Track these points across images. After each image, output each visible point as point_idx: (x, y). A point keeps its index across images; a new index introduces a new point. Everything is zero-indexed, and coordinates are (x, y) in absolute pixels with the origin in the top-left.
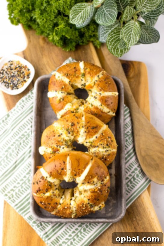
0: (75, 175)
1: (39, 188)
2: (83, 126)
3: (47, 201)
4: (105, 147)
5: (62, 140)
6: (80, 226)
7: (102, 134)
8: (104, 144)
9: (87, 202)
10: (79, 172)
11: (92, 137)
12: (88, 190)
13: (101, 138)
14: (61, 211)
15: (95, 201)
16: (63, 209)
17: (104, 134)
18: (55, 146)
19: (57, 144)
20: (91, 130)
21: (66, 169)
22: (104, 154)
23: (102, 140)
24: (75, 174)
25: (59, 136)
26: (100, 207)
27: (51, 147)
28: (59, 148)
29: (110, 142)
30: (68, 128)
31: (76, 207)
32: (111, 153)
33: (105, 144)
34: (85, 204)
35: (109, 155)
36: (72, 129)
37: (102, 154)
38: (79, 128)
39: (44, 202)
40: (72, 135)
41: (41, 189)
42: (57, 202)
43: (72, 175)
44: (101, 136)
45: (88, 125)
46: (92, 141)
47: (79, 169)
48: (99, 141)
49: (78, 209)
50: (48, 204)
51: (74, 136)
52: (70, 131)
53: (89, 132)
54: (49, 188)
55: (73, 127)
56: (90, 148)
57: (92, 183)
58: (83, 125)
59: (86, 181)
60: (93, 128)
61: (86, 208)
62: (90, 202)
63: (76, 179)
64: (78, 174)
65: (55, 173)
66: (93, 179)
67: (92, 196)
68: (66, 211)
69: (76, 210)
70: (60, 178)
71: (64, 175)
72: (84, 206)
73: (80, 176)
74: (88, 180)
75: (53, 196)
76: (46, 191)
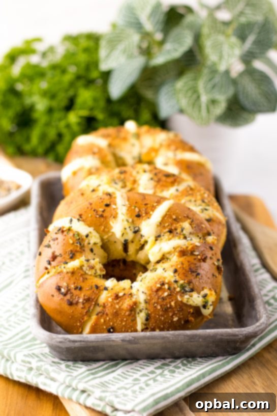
0: (138, 216)
1: (53, 253)
3: (72, 282)
4: (198, 204)
7: (189, 186)
8: (195, 201)
9: (173, 280)
10: (146, 209)
11: (168, 190)
12: (169, 253)
13: (188, 192)
14: (109, 304)
15: (190, 276)
16: (113, 299)
17: (193, 187)
20: (164, 178)
21: (115, 204)
23: (190, 194)
24: (136, 214)
26: (205, 296)
29: (210, 199)
31: (146, 291)
33: (199, 200)
34: (167, 282)
35: (210, 220)
36: (122, 177)
38: (138, 173)
39: (65, 284)
40: (123, 187)
41: (57, 253)
42: (99, 285)
43: (131, 217)
44: (186, 189)
47: (146, 204)
48: (184, 195)
49: (150, 295)
50: (76, 288)
53: (160, 180)
54: (77, 251)
55: (124, 174)
57: (179, 230)
58: (144, 170)
59: (164, 227)
60: (168, 175)
61: (171, 292)
62: (180, 276)
63: (140, 226)
64: (144, 212)
65: (91, 216)
66: (181, 224)
67: (183, 262)
68: (122, 305)
69: (147, 301)
70: (103, 227)
71: (112, 217)
72: (165, 289)
73: (149, 218)
74: (168, 225)
75: (88, 268)
76: (71, 255)
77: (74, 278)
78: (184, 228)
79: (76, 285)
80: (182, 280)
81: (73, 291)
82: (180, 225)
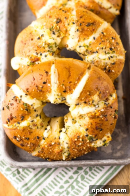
0: (65, 92)
1: (11, 115)
2: (74, 22)
3: (23, 135)
4: (107, 52)
5: (44, 45)
6: (76, 172)
7: (103, 33)
8: (105, 48)
9: (85, 134)
10: (70, 87)
11: (88, 39)
12: (85, 115)
13: (101, 39)
14: (46, 149)
15: (96, 132)
16: (48, 146)
17: (105, 34)
18: (35, 54)
19: (36, 50)
20: (86, 28)
21: (50, 83)
22: (107, 63)
23: (102, 41)
24: (64, 90)
25: (39, 38)
26: (105, 141)
27: (29, 56)
28: (39, 56)
29: (115, 45)
30: (51, 27)
31: (68, 142)
32: (116, 62)
33: (108, 47)
34: (81, 136)
35: (114, 64)
36: (58, 27)
37: (104, 63)
38: (68, 24)
39: (19, 136)
40: (58, 36)
41: (14, 116)
42: (40, 136)
43: (60, 92)
44: (101, 36)
45: (82, 20)
46: (88, 45)
47: (70, 82)
48: (99, 43)
49: (71, 144)
50: (26, 139)
51: (61, 38)
52: (54, 30)
53: (83, 30)
54: (25, 115)
55: (59, 24)
56: (86, 55)
57: (91, 102)
58: (73, 20)
59: (81, 100)
60: (89, 25)
61: (83, 142)
62: (90, 133)
63: (66, 97)
64: (68, 89)
65: (34, 90)
66: (92, 97)
67: (92, 123)
68: (54, 150)
69: (69, 147)
70: (42, 98)
71: (48, 92)
72: (80, 141)
73: (71, 93)
74: (84, 99)
75: (33, 126)
76: (22, 118)
77: (24, 133)
78: (94, 101)
79: (25, 137)
80: (91, 135)
81: (24, 140)
82: (92, 99)
